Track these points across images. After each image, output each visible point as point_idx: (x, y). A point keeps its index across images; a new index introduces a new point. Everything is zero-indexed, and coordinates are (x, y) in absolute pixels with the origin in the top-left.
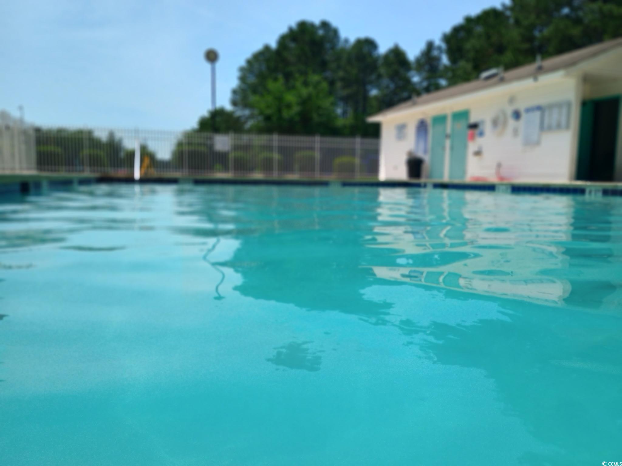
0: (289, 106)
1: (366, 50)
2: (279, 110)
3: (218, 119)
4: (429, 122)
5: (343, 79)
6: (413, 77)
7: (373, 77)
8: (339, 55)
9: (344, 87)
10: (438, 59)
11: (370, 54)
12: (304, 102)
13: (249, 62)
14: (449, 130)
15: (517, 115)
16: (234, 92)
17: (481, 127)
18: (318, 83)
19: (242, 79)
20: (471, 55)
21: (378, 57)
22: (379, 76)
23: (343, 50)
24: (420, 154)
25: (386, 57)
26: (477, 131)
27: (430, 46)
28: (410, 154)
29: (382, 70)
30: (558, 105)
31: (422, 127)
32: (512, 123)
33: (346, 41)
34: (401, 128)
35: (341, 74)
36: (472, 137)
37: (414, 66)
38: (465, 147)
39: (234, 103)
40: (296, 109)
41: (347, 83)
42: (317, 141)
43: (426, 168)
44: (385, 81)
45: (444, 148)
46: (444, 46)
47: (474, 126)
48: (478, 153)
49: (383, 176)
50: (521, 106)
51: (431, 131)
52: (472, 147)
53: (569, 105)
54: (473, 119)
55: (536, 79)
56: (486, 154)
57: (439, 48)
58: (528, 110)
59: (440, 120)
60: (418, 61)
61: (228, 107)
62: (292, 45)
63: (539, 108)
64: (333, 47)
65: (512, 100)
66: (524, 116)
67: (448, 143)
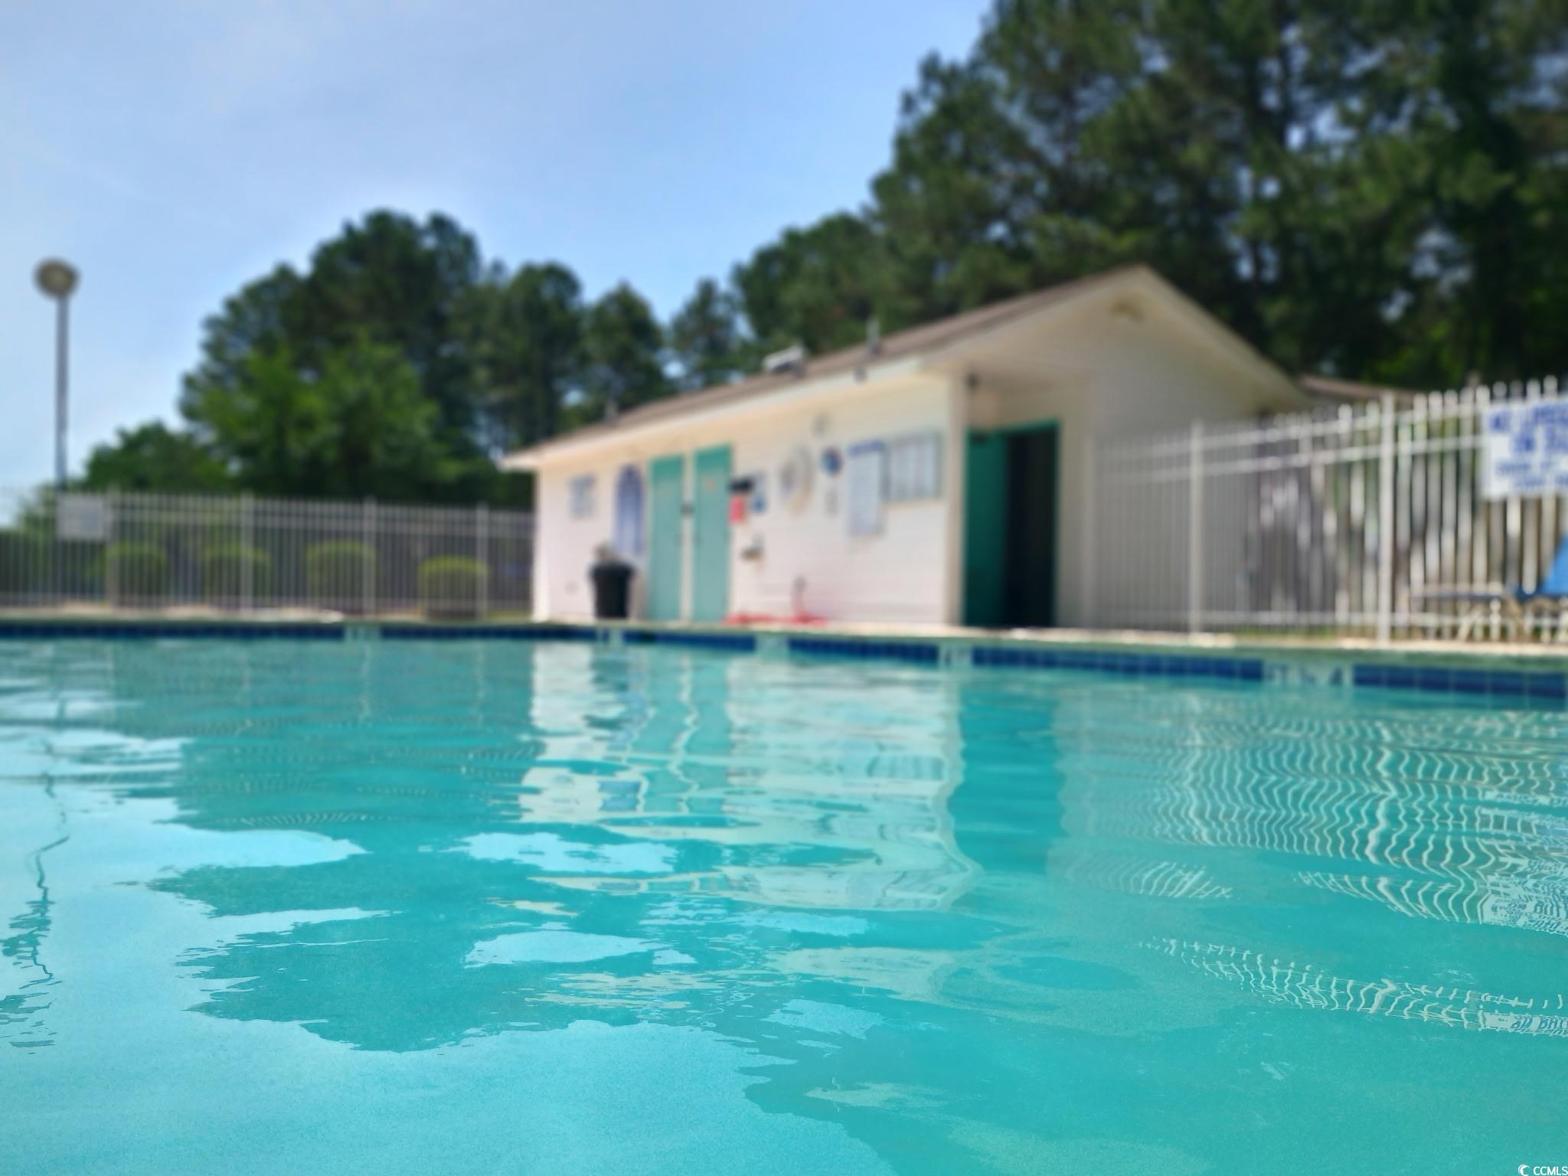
0: (306, 423)
1: (548, 292)
2: (280, 432)
3: (148, 451)
4: (645, 472)
5: (492, 362)
6: (667, 361)
7: (570, 361)
8: (479, 302)
9: (496, 381)
10: (727, 324)
11: (561, 304)
12: (352, 414)
13: (232, 305)
14: (689, 496)
15: (833, 462)
16: (189, 382)
17: (759, 489)
18: (391, 366)
19: (214, 348)
20: (796, 318)
21: (582, 311)
22: (585, 359)
23: (492, 289)
24: (627, 555)
25: (600, 311)
26: (749, 499)
27: (707, 292)
28: (602, 551)
29: (592, 345)
30: (915, 440)
31: (630, 483)
32: (823, 480)
33: (498, 267)
34: (583, 485)
35: (485, 348)
36: (739, 514)
37: (669, 337)
38: (726, 537)
39: (189, 411)
40: (328, 431)
41: (504, 372)
42: (371, 515)
43: (638, 589)
44: (602, 371)
45: (678, 539)
46: (738, 294)
47: (744, 486)
48: (753, 554)
49: (542, 612)
50: (842, 438)
51: (650, 495)
52: (742, 537)
53: (937, 439)
54: (742, 468)
55: (861, 375)
56: (771, 554)
57: (728, 299)
58: (858, 450)
59: (669, 467)
60: (679, 325)
61: (175, 423)
62: (354, 270)
63: (878, 446)
64: (465, 282)
65: (821, 424)
66: (849, 465)
67: (688, 526)
